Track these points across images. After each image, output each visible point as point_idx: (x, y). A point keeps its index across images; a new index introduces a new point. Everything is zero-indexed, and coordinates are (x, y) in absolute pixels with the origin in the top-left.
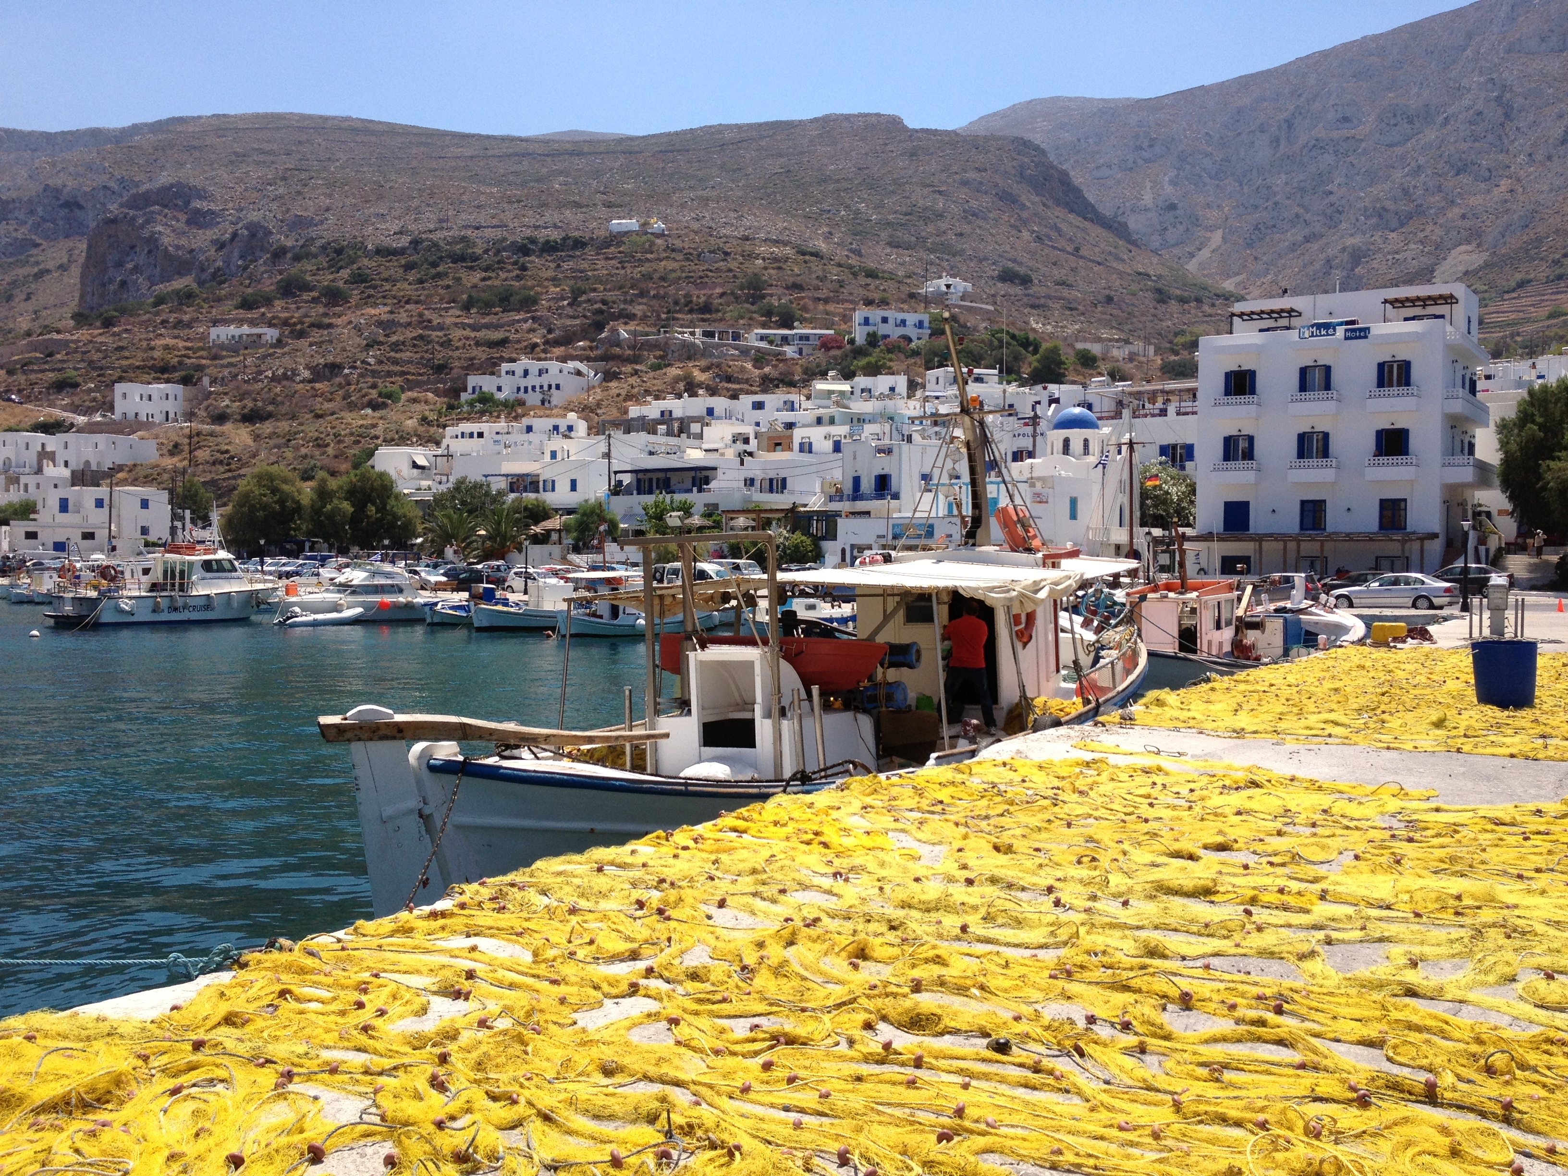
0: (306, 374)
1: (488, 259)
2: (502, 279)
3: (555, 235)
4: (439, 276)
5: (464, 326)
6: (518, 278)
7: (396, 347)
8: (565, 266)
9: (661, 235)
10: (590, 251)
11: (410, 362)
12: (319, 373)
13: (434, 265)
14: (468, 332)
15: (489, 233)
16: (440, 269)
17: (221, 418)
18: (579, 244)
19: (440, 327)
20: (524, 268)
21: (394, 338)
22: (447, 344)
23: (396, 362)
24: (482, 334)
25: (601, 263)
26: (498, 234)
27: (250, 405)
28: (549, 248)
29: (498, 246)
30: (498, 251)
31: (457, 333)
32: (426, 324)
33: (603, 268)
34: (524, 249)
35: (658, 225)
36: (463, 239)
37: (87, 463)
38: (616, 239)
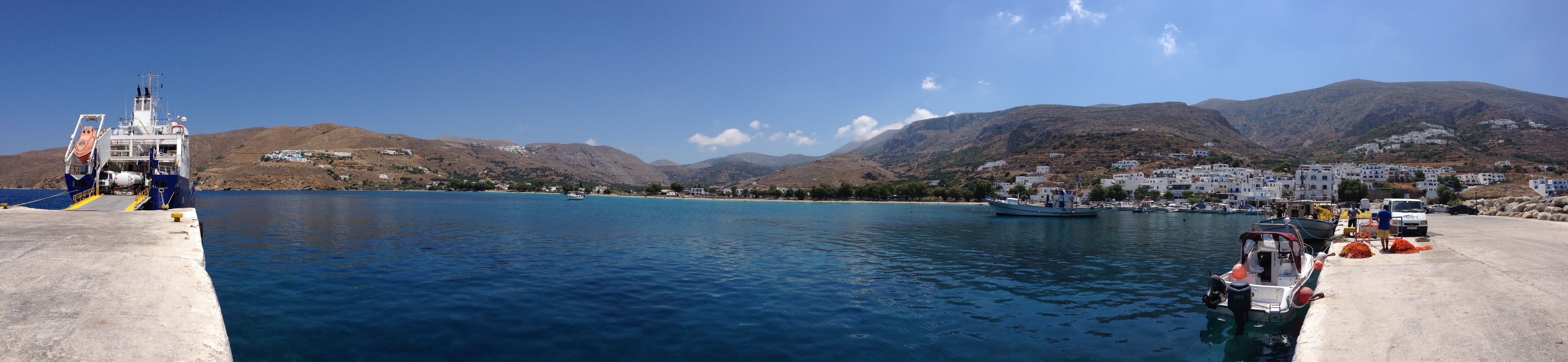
0: (1073, 163)
1: (1106, 138)
2: (1109, 142)
3: (1119, 132)
4: (1095, 141)
5: (1106, 153)
6: (1113, 142)
7: (1092, 157)
8: (1123, 139)
9: (1144, 132)
10: (1128, 136)
11: (1096, 160)
12: (1076, 163)
13: (1094, 139)
14: (1107, 154)
15: (1104, 132)
16: (1095, 140)
17: (1058, 173)
18: (1125, 134)
19: (1101, 153)
20: (1113, 139)
21: (1091, 155)
22: (1103, 156)
23: (1093, 161)
24: (1111, 154)
25: (1131, 138)
26: (1107, 132)
27: (1064, 170)
28: (1118, 135)
29: (1107, 135)
30: (1108, 136)
31: (1105, 154)
32: (1098, 152)
33: (1132, 139)
34: (1113, 135)
35: (1143, 130)
36: (1099, 133)
37: (1035, 182)
38: (1134, 133)
